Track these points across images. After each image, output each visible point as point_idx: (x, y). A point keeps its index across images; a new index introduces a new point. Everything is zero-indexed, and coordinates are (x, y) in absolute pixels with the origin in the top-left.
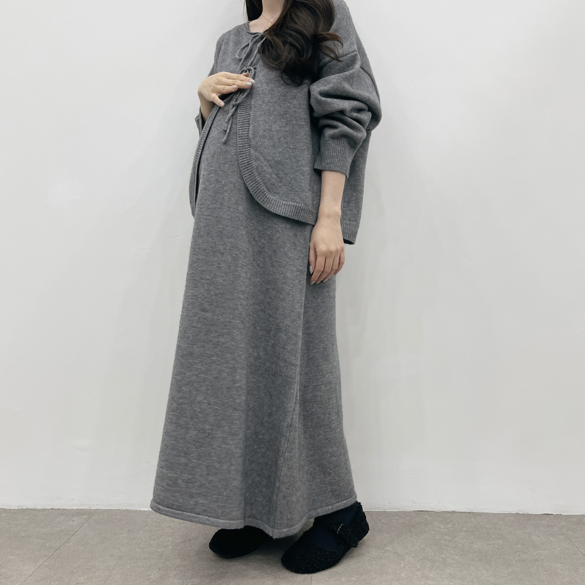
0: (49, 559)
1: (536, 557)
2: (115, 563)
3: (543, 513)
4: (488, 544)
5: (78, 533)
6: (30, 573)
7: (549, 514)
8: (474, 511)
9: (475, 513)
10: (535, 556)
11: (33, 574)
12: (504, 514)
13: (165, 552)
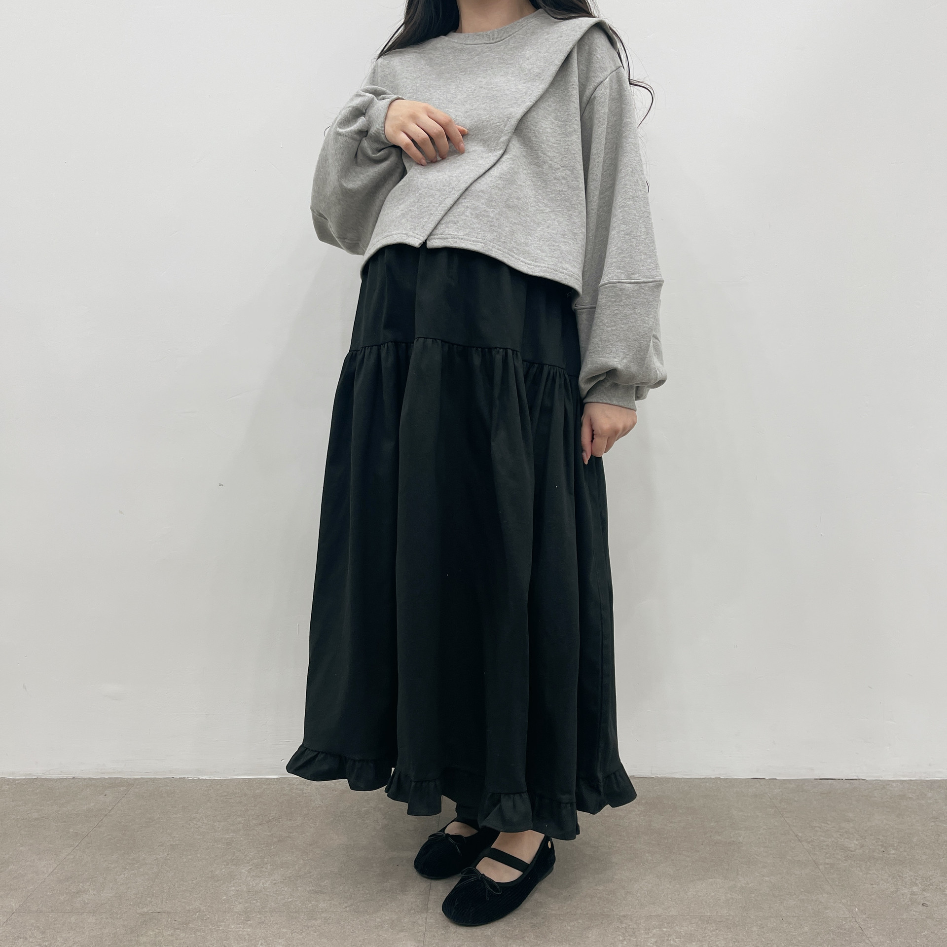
0: (74, 850)
1: (733, 839)
2: (166, 854)
3: (752, 777)
4: (671, 822)
5: (112, 813)
6: (50, 870)
7: (760, 779)
8: (659, 776)
9: (661, 778)
10: (731, 838)
11: (54, 872)
12: (700, 778)
13: (235, 838)
